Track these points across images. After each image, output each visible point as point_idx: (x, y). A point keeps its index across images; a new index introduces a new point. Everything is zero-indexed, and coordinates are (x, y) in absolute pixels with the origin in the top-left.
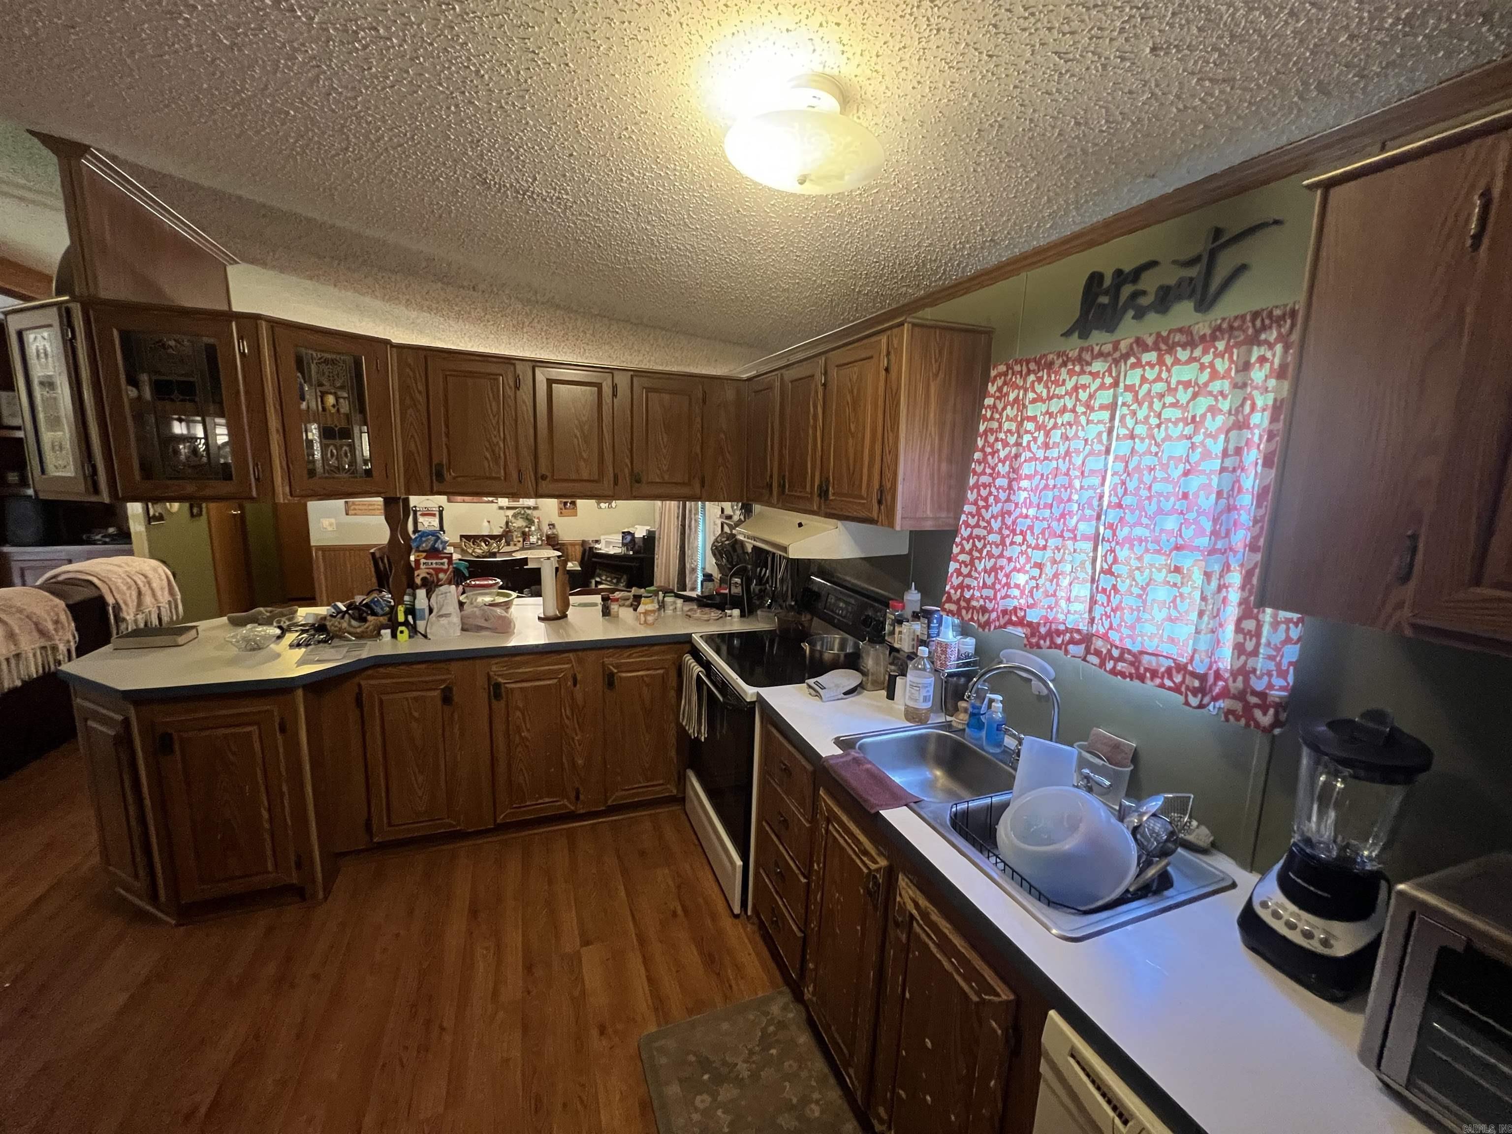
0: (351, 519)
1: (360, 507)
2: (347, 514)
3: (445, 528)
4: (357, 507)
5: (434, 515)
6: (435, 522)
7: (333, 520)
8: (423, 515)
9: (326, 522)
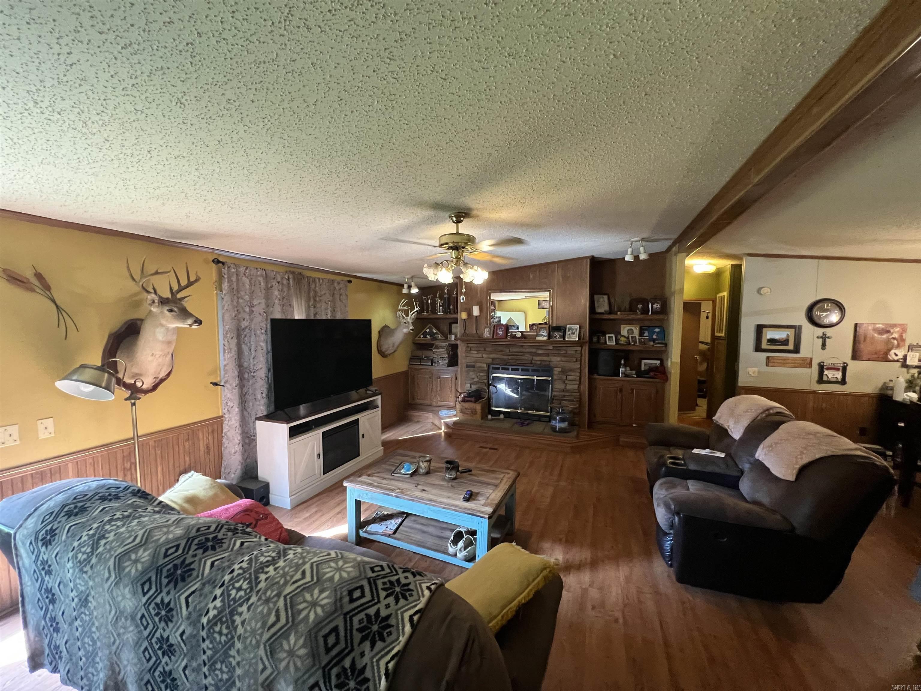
0: (770, 369)
1: (778, 361)
2: (767, 365)
3: (847, 380)
4: (775, 361)
5: (838, 369)
6: (839, 375)
7: (756, 369)
8: (828, 369)
9: (751, 370)
